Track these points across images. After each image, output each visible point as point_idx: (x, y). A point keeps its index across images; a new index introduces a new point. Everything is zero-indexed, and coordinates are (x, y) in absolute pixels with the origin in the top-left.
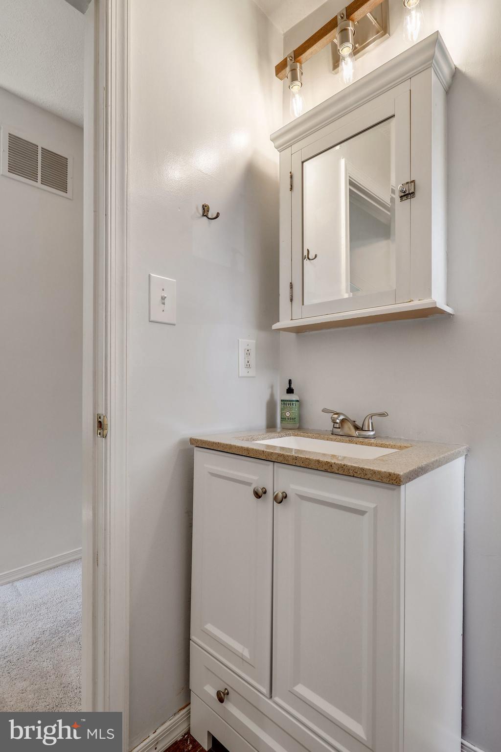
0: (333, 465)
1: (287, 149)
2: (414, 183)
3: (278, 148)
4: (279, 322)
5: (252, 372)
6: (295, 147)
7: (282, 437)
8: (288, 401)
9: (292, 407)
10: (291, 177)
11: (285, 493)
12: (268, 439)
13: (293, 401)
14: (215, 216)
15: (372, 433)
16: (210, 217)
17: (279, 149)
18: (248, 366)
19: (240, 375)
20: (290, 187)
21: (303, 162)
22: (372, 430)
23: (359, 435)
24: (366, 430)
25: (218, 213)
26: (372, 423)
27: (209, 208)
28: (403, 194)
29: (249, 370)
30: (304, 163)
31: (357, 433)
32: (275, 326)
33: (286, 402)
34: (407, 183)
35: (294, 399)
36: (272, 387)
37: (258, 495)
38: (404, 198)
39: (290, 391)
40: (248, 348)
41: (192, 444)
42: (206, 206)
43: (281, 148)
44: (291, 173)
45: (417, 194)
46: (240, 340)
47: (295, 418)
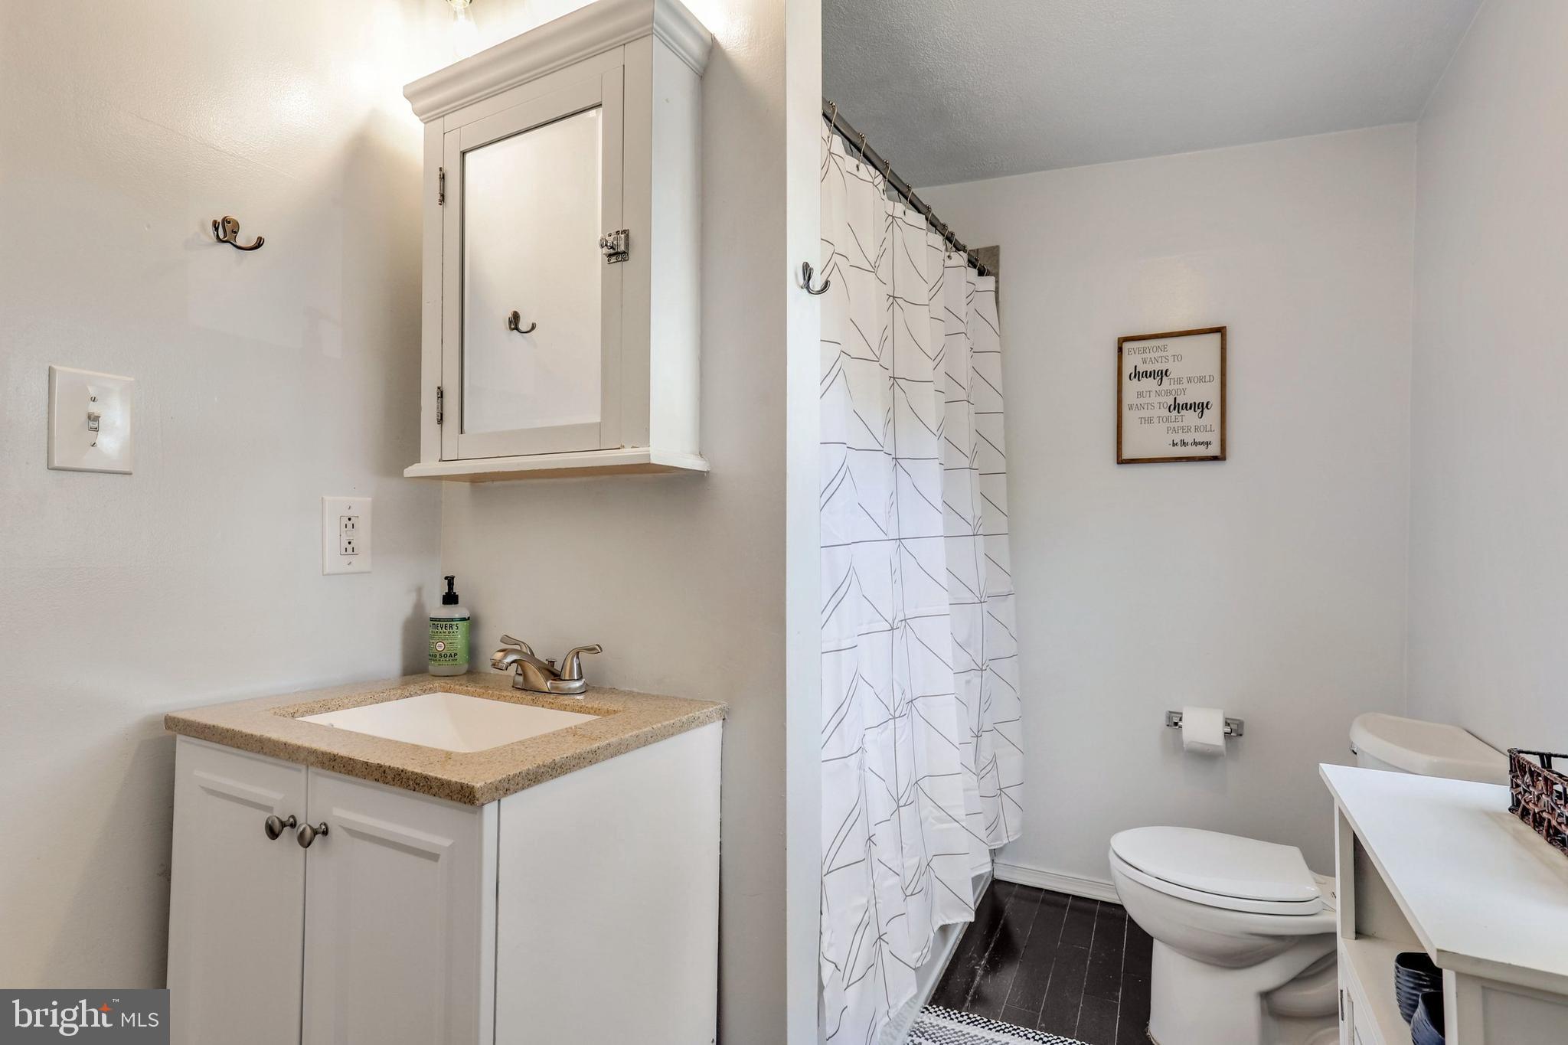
0: (387, 771)
1: (436, 121)
2: (628, 235)
3: (422, 115)
4: (419, 462)
5: (361, 563)
6: (451, 120)
7: (411, 696)
8: (440, 620)
9: (449, 632)
10: (443, 178)
11: (325, 824)
12: (371, 704)
13: (452, 620)
14: (253, 243)
15: (578, 684)
16: (238, 244)
17: (423, 117)
18: (350, 549)
19: (327, 571)
20: (438, 197)
21: (464, 153)
22: (580, 678)
23: (552, 688)
24: (567, 678)
25: (260, 239)
26: (579, 665)
27: (237, 224)
28: (611, 251)
29: (353, 559)
30: (468, 156)
31: (548, 685)
32: (412, 471)
33: (436, 623)
34: (618, 233)
35: (457, 616)
36: (419, 590)
37: (273, 833)
38: (613, 259)
39: (450, 599)
40: (350, 514)
41: (168, 727)
42: (229, 223)
43: (429, 115)
44: (441, 169)
45: (633, 255)
46: (325, 497)
47: (455, 655)
